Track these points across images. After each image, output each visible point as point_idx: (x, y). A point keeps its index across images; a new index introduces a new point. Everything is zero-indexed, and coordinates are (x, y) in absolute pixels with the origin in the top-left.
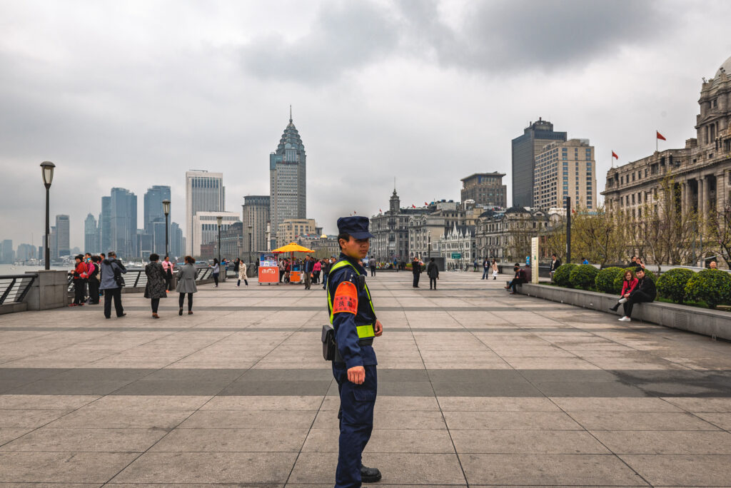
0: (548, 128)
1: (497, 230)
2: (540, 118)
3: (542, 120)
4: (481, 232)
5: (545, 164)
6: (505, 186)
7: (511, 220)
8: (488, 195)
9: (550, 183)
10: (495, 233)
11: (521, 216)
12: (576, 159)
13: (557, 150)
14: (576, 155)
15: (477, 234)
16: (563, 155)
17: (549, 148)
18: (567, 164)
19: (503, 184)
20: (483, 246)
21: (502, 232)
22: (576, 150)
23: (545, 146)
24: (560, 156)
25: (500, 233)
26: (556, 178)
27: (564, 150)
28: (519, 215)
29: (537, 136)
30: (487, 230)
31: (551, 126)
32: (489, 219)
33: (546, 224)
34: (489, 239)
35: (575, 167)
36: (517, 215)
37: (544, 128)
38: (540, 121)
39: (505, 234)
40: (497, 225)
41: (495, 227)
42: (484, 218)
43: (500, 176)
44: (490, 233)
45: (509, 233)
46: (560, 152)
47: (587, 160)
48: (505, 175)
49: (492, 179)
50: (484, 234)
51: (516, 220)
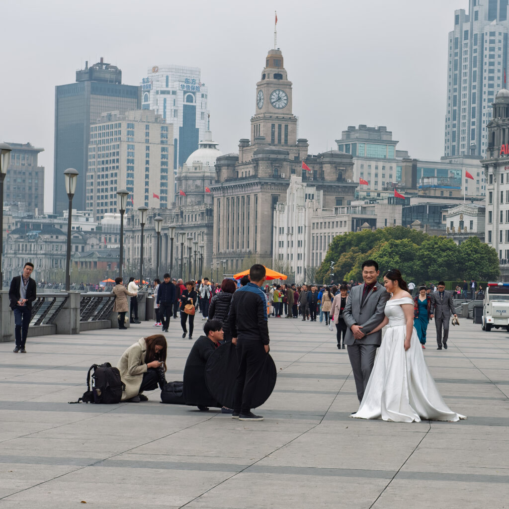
0: (113, 77)
1: (31, 250)
2: (102, 59)
3: (105, 62)
4: (12, 252)
5: (104, 142)
6: (43, 169)
7: (46, 242)
8: (15, 181)
9: (109, 173)
10: (28, 254)
11: (57, 237)
12: (147, 141)
13: (120, 125)
14: (147, 134)
15: (7, 254)
16: (129, 133)
17: (109, 117)
18: (133, 147)
19: (39, 165)
20: (14, 267)
21: (36, 254)
22: (147, 127)
23: (105, 114)
24: (124, 136)
25: (34, 254)
26: (117, 167)
27: (129, 126)
28: (54, 237)
29: (94, 90)
30: (19, 250)
31: (119, 73)
32: (22, 237)
33: (83, 248)
34: (21, 260)
35: (144, 152)
36: (52, 237)
37: (108, 76)
38: (101, 63)
39: (38, 256)
40: (31, 246)
41: (28, 247)
42: (16, 236)
43: (35, 152)
44: (22, 254)
45: (44, 256)
46: (124, 129)
47: (162, 142)
48: (42, 150)
49: (21, 156)
50: (15, 253)
51: (51, 242)
